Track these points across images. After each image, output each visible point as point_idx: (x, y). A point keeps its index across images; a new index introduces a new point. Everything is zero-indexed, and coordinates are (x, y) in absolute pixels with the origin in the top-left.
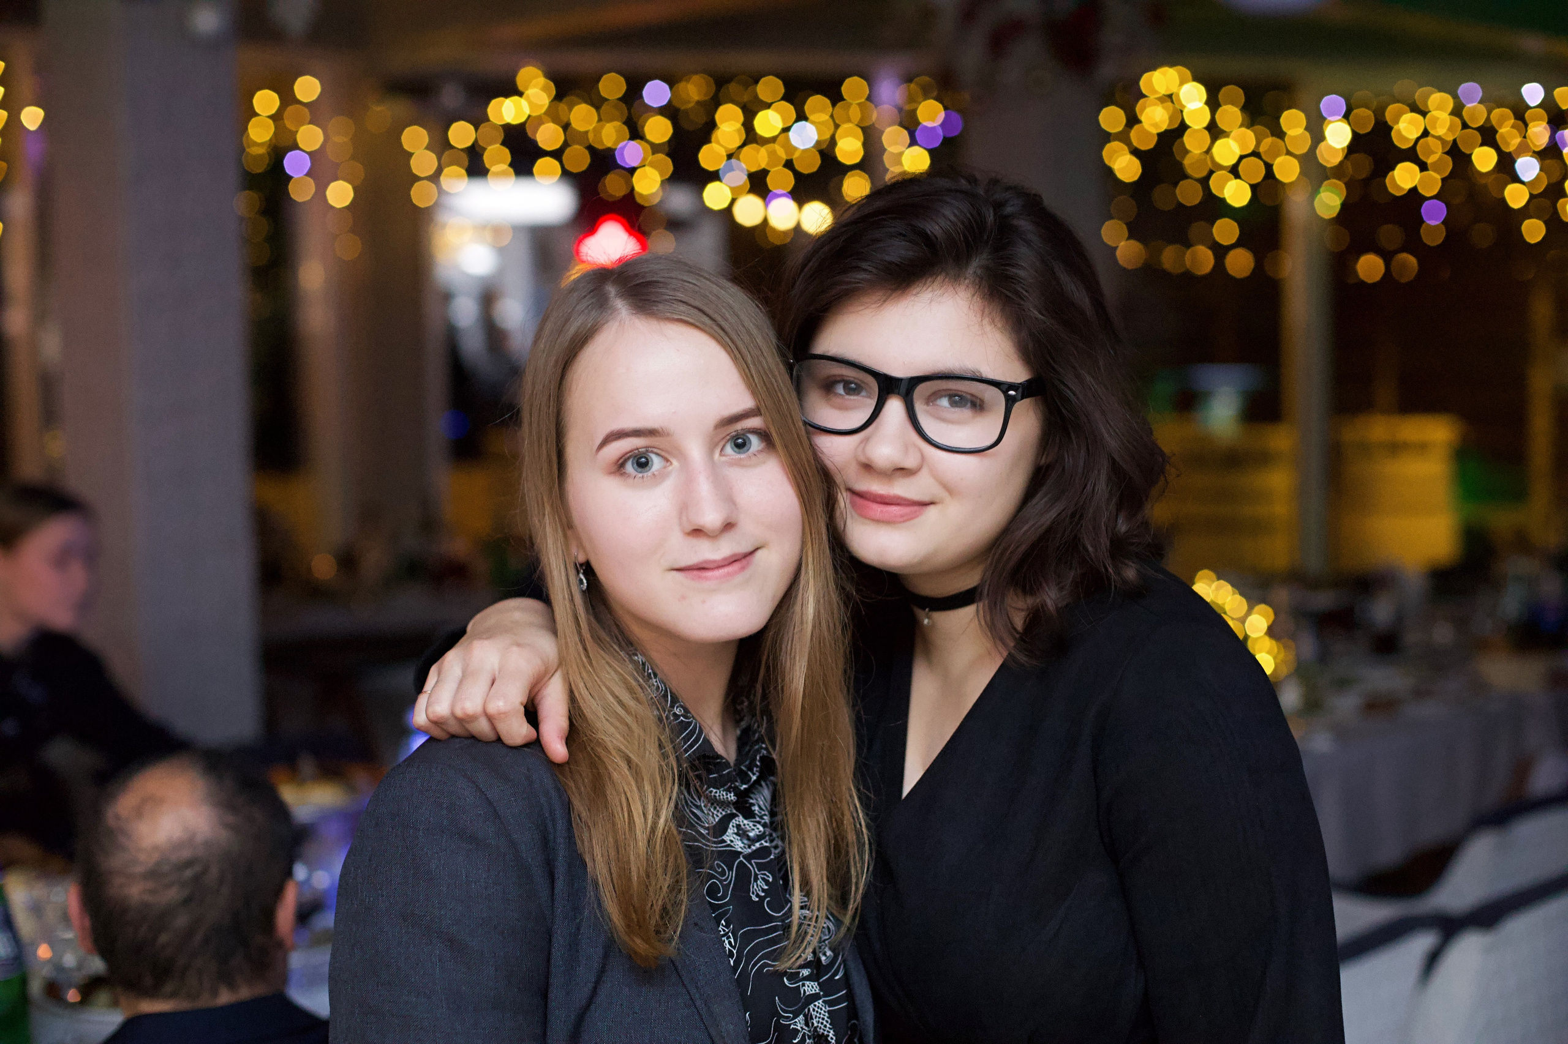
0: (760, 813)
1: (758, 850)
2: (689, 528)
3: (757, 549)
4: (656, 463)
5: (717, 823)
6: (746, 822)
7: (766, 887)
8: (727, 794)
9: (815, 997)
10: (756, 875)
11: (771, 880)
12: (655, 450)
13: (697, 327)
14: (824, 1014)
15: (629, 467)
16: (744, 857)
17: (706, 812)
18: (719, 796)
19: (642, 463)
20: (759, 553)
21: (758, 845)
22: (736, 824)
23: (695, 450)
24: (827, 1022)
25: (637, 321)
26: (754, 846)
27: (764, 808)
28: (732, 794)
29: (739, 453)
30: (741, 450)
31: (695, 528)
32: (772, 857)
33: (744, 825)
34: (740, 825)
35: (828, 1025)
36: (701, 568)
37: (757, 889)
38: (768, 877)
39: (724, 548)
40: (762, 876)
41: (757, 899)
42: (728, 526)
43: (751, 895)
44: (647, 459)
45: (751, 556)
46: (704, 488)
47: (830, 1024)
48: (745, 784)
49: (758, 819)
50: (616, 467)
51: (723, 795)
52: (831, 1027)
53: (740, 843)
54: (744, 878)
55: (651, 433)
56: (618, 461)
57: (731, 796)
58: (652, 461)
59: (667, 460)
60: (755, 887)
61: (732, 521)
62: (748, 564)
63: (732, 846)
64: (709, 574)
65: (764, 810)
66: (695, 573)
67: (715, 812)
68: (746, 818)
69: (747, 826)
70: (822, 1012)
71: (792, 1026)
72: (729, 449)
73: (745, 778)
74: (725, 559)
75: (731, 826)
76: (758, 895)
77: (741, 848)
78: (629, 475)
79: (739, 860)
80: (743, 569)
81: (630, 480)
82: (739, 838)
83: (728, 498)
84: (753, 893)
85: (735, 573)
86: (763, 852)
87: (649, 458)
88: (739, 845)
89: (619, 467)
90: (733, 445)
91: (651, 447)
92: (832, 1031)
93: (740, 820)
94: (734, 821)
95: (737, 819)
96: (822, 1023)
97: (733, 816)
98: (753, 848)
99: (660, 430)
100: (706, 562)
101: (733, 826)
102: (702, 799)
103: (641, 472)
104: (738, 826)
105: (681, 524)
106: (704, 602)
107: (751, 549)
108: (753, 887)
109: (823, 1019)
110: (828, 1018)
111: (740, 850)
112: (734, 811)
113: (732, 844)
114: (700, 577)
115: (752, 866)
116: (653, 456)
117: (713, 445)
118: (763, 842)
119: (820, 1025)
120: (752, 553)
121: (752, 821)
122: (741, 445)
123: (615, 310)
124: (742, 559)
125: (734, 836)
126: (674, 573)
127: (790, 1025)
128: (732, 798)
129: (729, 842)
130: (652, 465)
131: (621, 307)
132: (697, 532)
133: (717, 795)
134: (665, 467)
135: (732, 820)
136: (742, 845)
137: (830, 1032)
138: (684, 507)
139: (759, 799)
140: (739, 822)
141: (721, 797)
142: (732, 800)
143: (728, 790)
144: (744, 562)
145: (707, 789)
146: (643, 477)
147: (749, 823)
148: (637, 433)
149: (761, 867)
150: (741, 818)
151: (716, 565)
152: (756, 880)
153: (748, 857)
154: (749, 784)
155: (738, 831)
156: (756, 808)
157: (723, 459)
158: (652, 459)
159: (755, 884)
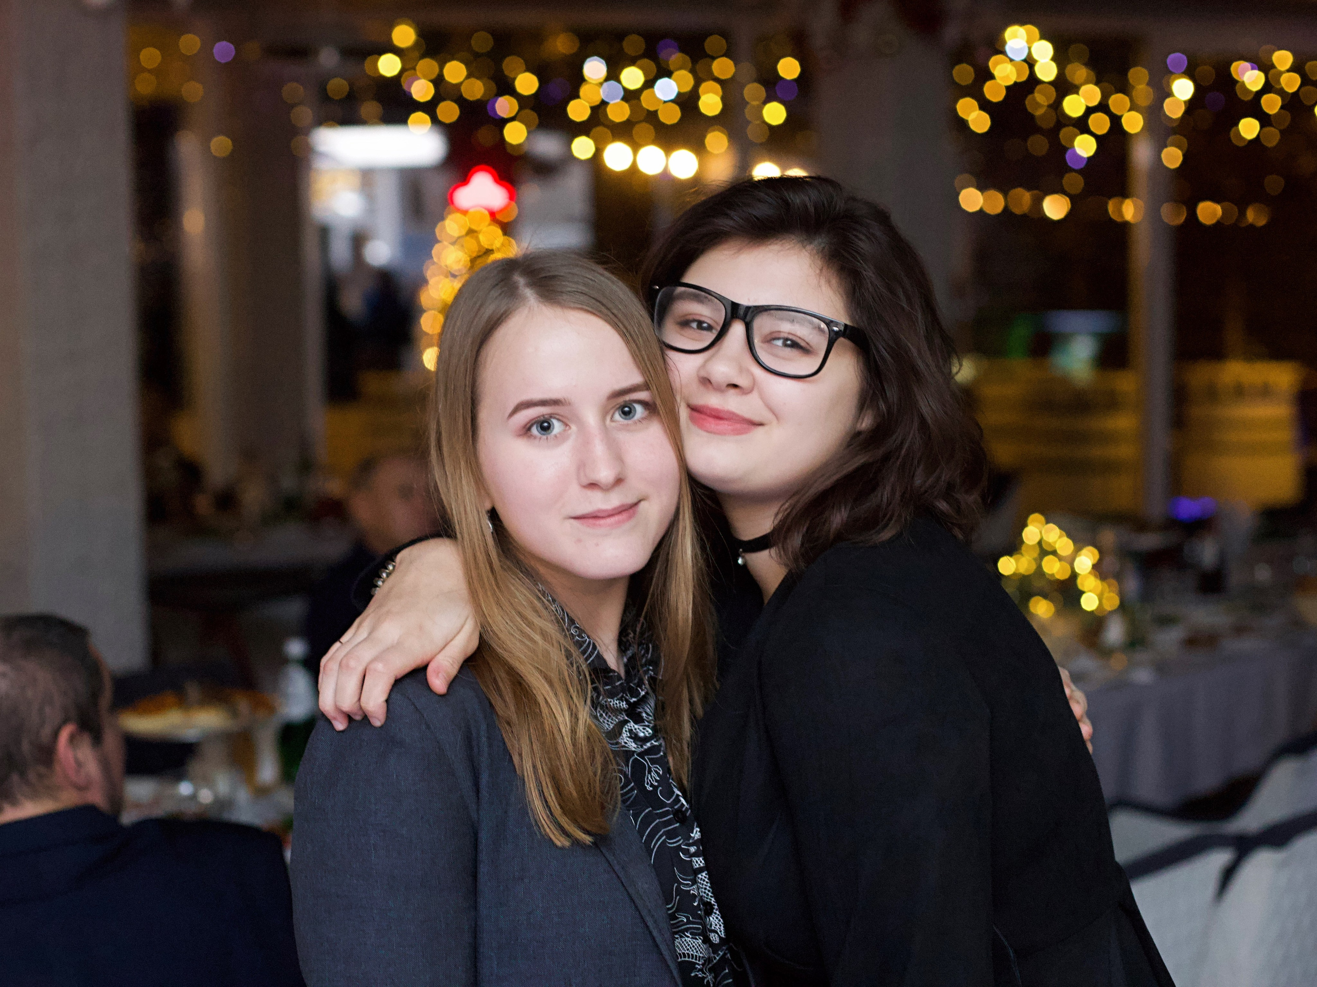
0: (648, 718)
1: (649, 748)
2: (585, 482)
3: (640, 501)
4: (557, 426)
5: (612, 729)
6: (636, 726)
7: (658, 779)
8: (620, 703)
9: (700, 870)
10: (650, 768)
11: (661, 773)
12: (557, 417)
13: (594, 314)
14: (706, 884)
15: (535, 431)
16: (637, 755)
17: (601, 721)
18: (613, 704)
19: (545, 426)
20: (642, 503)
21: (648, 745)
22: (629, 729)
23: (591, 417)
24: (709, 891)
25: (544, 308)
26: (645, 745)
27: (651, 714)
28: (624, 703)
29: (626, 419)
30: (628, 417)
31: (592, 482)
32: (662, 754)
33: (635, 729)
34: (632, 730)
35: (710, 894)
36: (594, 517)
37: (651, 780)
38: (660, 770)
39: (614, 500)
40: (655, 769)
41: (651, 789)
42: (619, 481)
43: (646, 785)
44: (549, 424)
45: (636, 506)
46: (599, 449)
47: (712, 893)
48: (635, 698)
49: (647, 723)
50: (525, 430)
51: (616, 704)
52: (712, 895)
53: (634, 745)
54: (639, 771)
55: (556, 402)
56: (526, 425)
57: (623, 705)
58: (554, 426)
59: (566, 425)
60: (650, 778)
61: (621, 476)
62: (634, 513)
63: (625, 747)
64: (602, 522)
65: (651, 716)
66: (591, 521)
67: (610, 720)
68: (636, 723)
69: (638, 730)
70: (705, 883)
71: (692, 892)
72: (617, 416)
73: (634, 693)
74: (614, 509)
75: (624, 731)
76: (652, 785)
77: (634, 748)
78: (535, 437)
79: (633, 758)
80: (630, 518)
81: (537, 441)
82: (632, 741)
83: (618, 457)
84: (648, 784)
85: (623, 522)
86: (653, 750)
87: (551, 423)
88: (632, 746)
89: (526, 430)
90: (621, 412)
91: (553, 414)
92: (713, 899)
93: (631, 725)
94: (626, 727)
95: (629, 724)
96: (705, 893)
97: (626, 722)
98: (645, 747)
99: (563, 401)
100: (599, 511)
101: (626, 731)
102: (598, 709)
103: (544, 434)
104: (631, 731)
105: (578, 478)
106: (597, 545)
107: (634, 500)
108: (648, 778)
109: (705, 889)
110: (709, 887)
111: (633, 749)
112: (626, 718)
113: (626, 745)
114: (594, 524)
115: (647, 761)
116: (555, 422)
117: (605, 413)
118: (653, 742)
119: (703, 894)
120: (636, 504)
121: (641, 726)
122: (627, 412)
123: (524, 299)
124: (629, 509)
125: (628, 739)
126: (572, 521)
127: (690, 890)
128: (624, 706)
129: (623, 744)
130: (553, 429)
131: (529, 294)
132: (593, 485)
133: (611, 704)
134: (565, 430)
135: (625, 725)
136: (635, 746)
137: (711, 900)
138: (581, 466)
139: (646, 708)
140: (631, 727)
141: (615, 705)
142: (624, 708)
143: (621, 699)
144: (631, 511)
145: (603, 699)
146: (547, 439)
147: (639, 727)
148: (543, 403)
149: (653, 761)
150: (632, 724)
151: (606, 514)
152: (650, 772)
153: (641, 755)
154: (638, 698)
155: (630, 735)
156: (644, 715)
157: (613, 424)
158: (553, 424)
159: (649, 775)
